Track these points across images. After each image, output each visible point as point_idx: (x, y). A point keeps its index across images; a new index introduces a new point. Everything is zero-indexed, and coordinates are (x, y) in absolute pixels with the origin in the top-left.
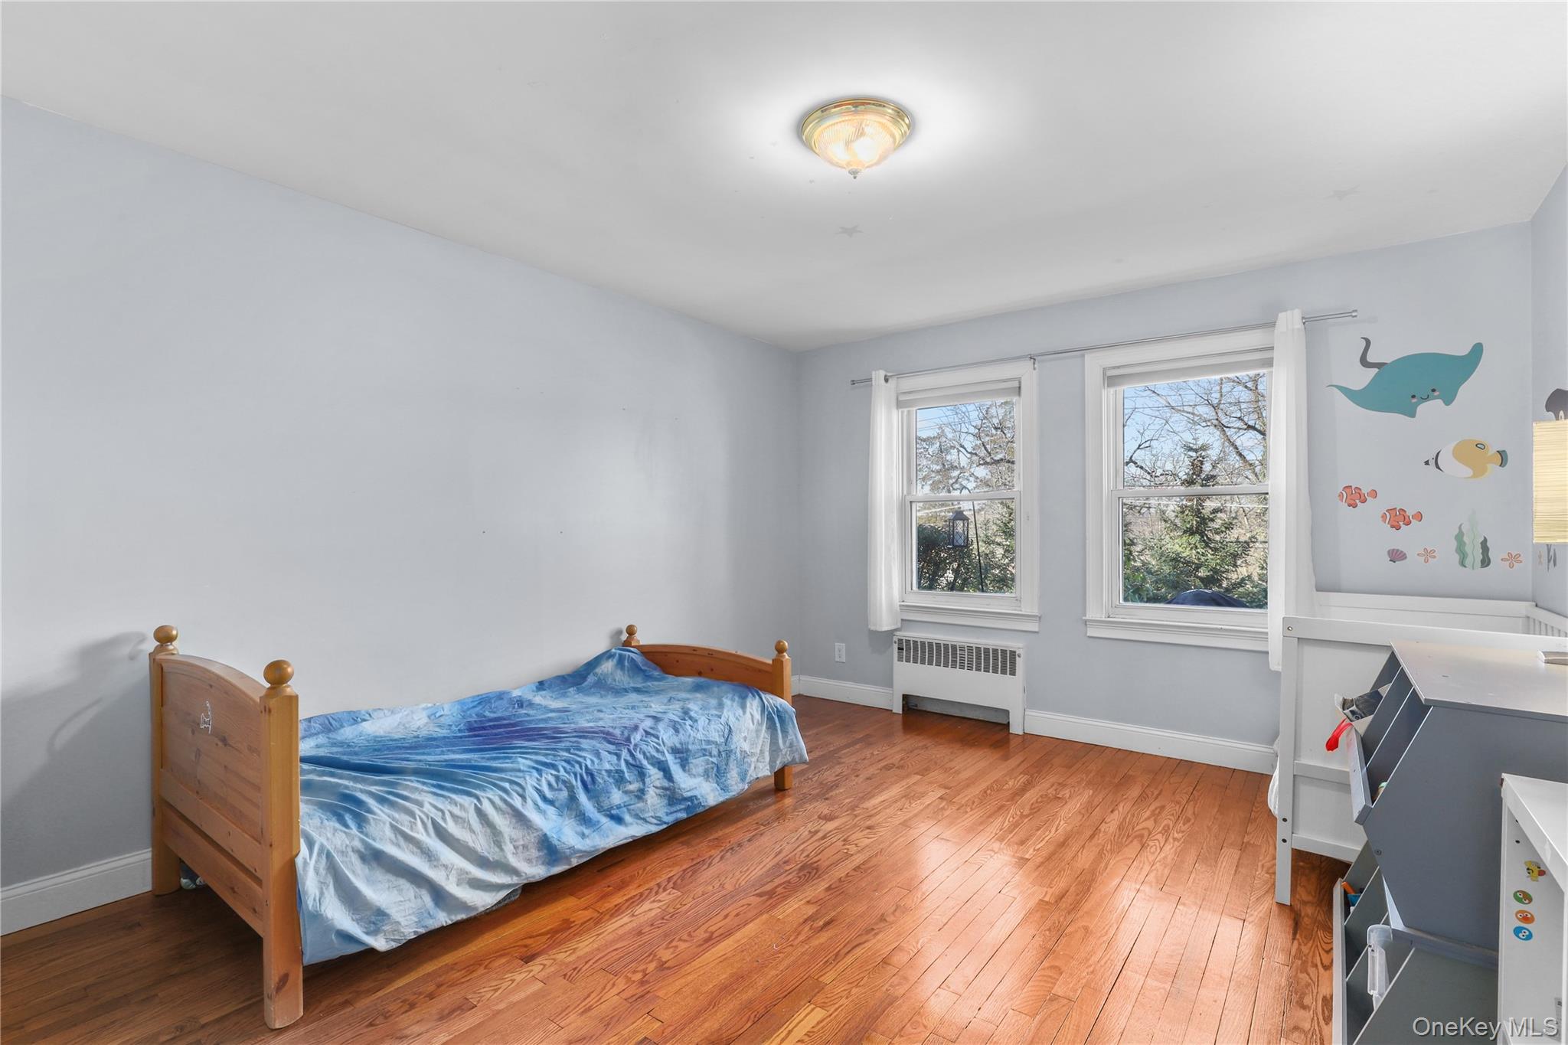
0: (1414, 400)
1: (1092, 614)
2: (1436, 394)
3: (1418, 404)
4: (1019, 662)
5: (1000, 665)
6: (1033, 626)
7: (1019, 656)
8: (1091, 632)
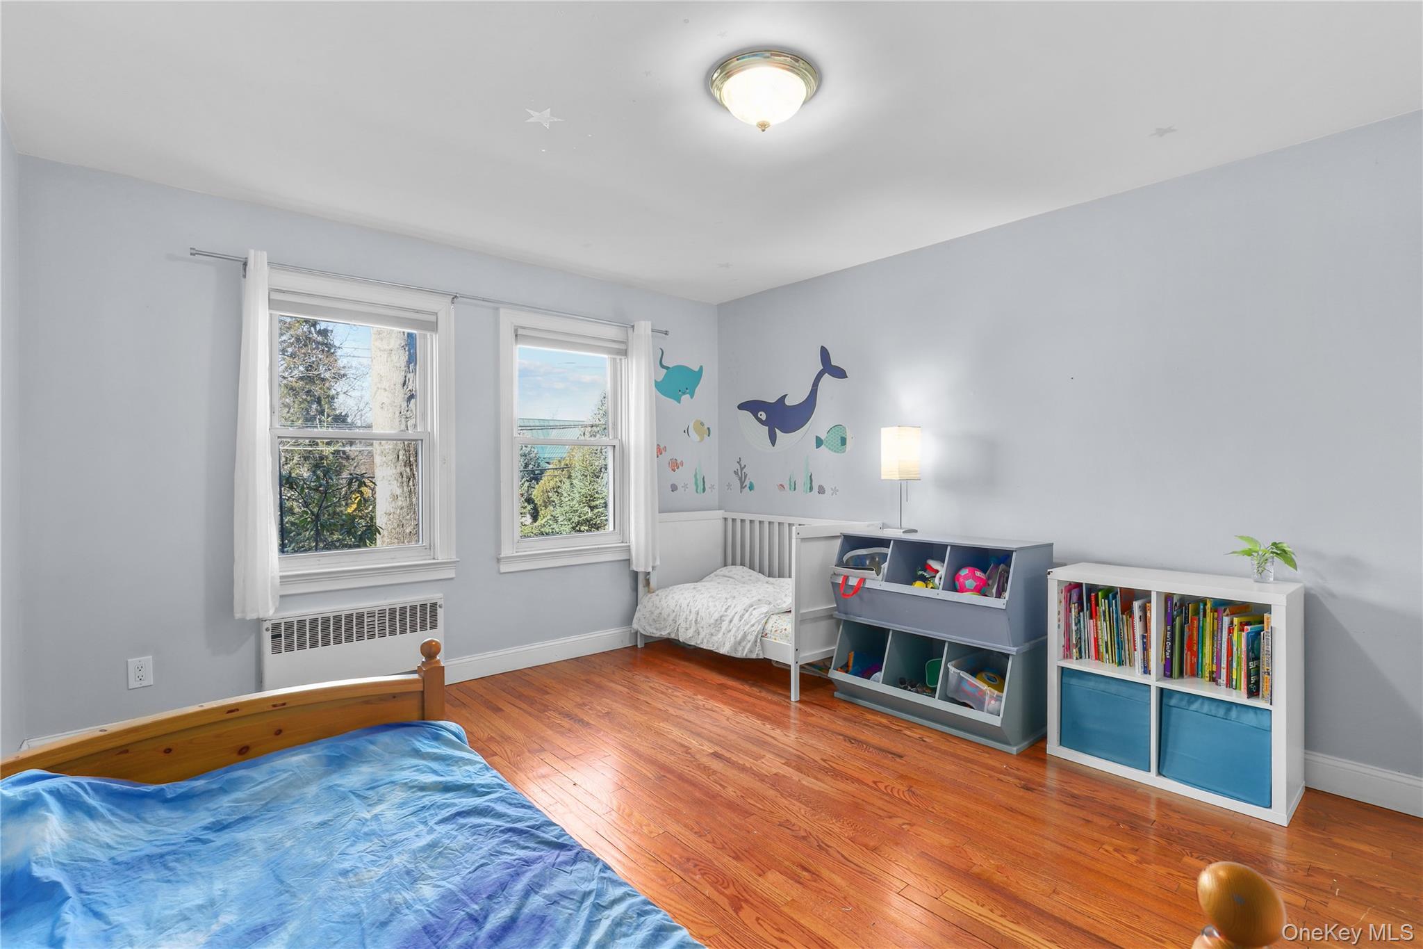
0: (680, 393)
1: (506, 551)
2: (688, 391)
3: (681, 396)
4: (440, 613)
5: (418, 622)
6: (451, 574)
7: (440, 607)
8: (504, 568)
